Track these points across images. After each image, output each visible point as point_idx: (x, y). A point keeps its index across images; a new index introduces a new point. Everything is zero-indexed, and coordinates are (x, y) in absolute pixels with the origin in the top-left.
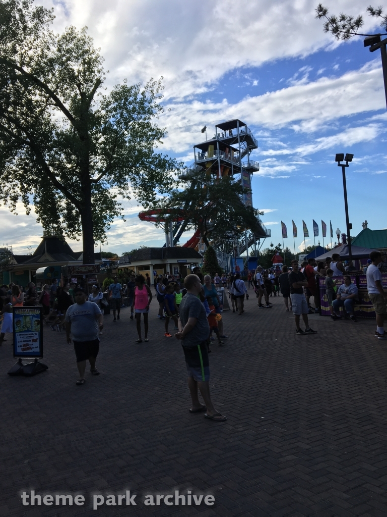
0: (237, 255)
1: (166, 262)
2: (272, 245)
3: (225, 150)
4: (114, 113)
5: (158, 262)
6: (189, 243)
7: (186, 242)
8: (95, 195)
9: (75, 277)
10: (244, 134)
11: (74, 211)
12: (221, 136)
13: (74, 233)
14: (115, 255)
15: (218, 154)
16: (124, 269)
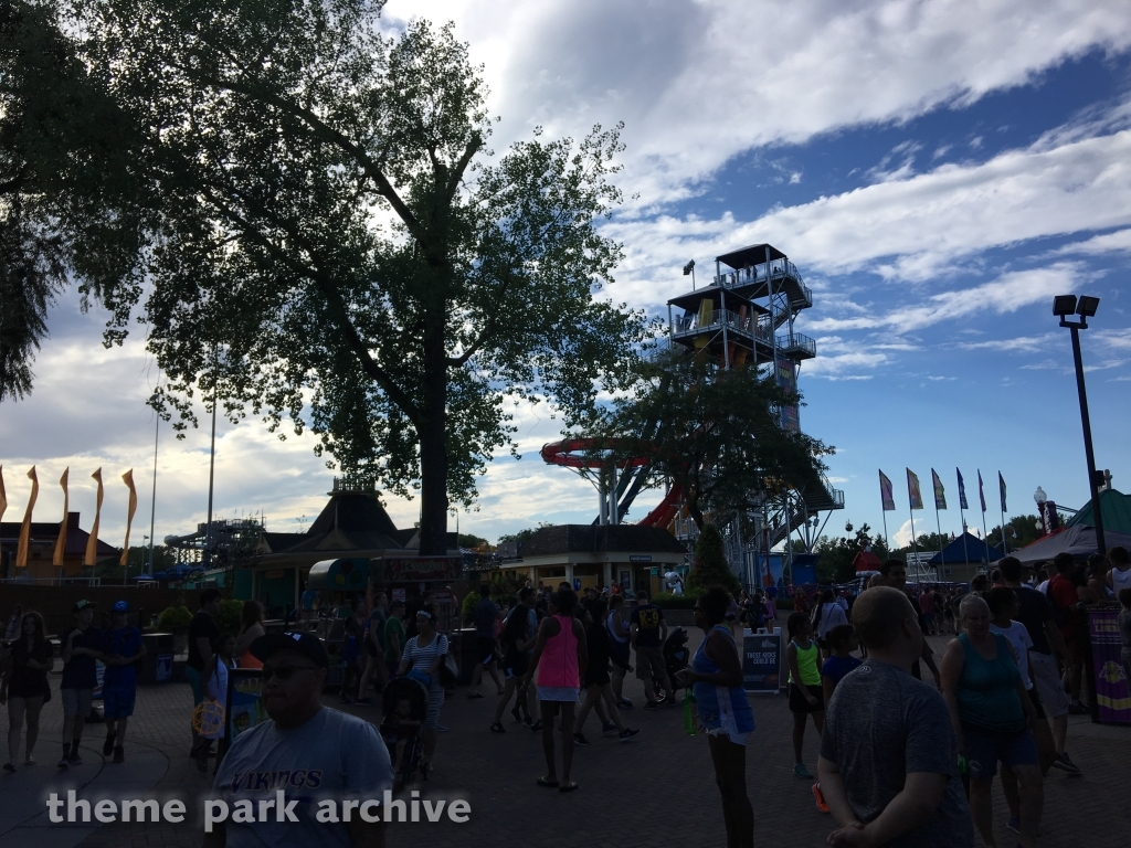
0: (766, 548)
1: (603, 560)
2: (849, 528)
3: (737, 310)
4: (509, 206)
5: (584, 558)
6: (653, 516)
7: (646, 515)
8: (455, 394)
9: (399, 586)
10: (781, 277)
11: (404, 432)
12: (729, 279)
13: (402, 481)
14: (483, 540)
15: (723, 319)
16: (507, 573)
